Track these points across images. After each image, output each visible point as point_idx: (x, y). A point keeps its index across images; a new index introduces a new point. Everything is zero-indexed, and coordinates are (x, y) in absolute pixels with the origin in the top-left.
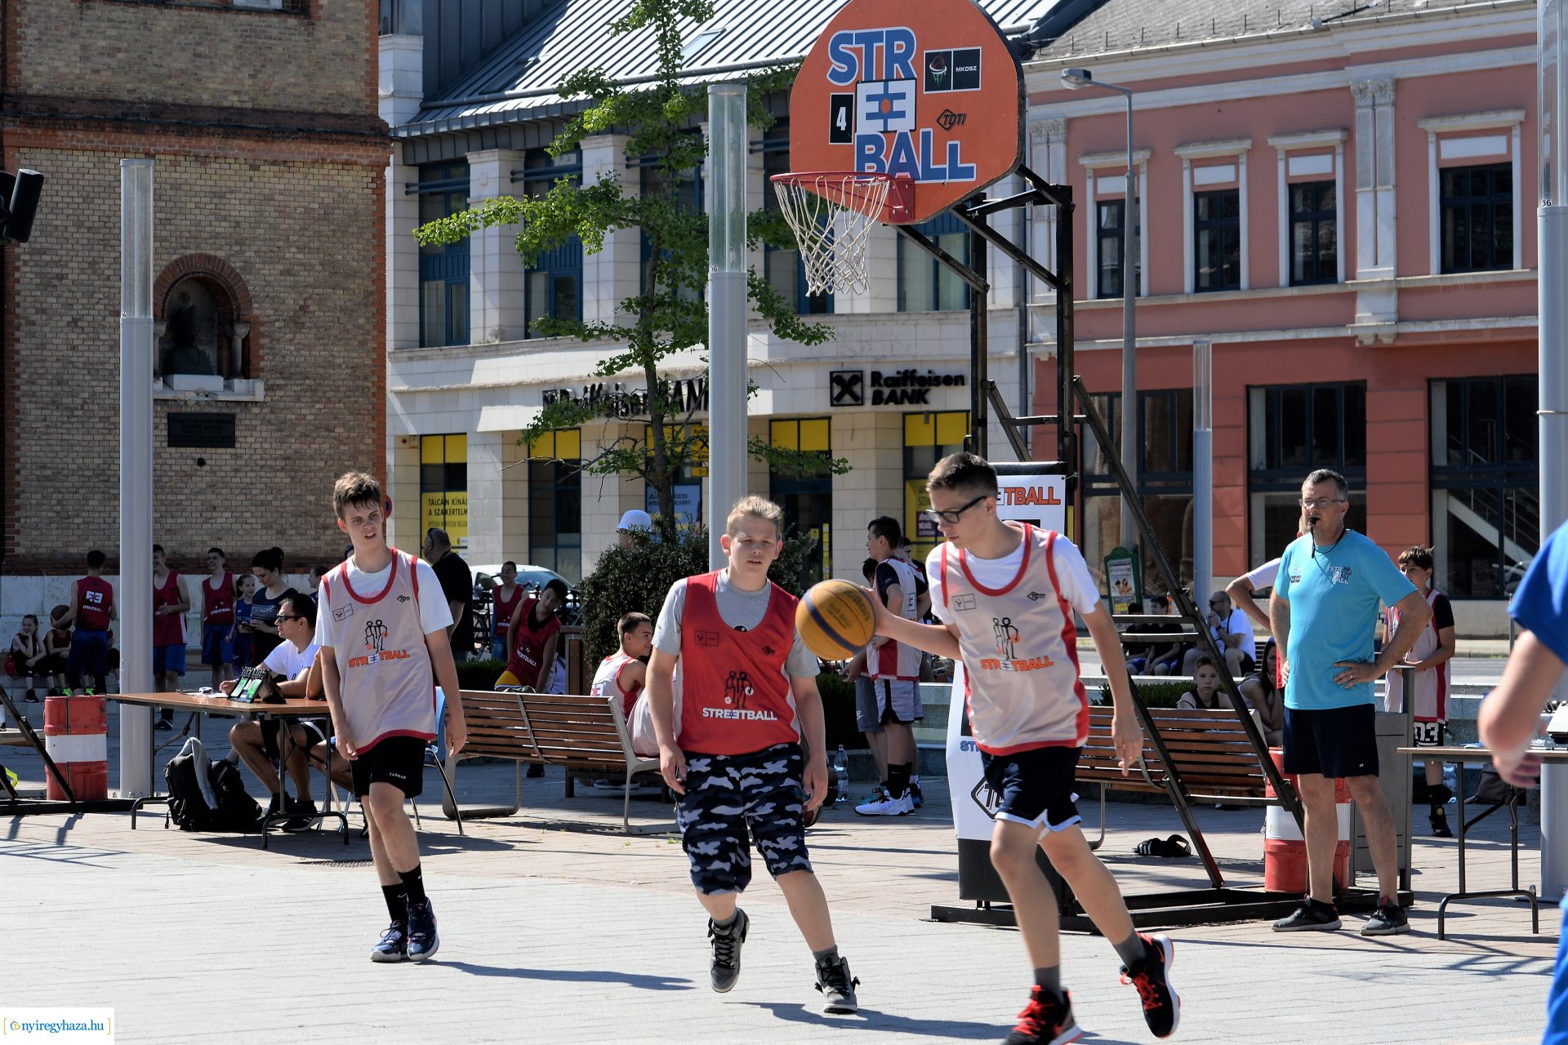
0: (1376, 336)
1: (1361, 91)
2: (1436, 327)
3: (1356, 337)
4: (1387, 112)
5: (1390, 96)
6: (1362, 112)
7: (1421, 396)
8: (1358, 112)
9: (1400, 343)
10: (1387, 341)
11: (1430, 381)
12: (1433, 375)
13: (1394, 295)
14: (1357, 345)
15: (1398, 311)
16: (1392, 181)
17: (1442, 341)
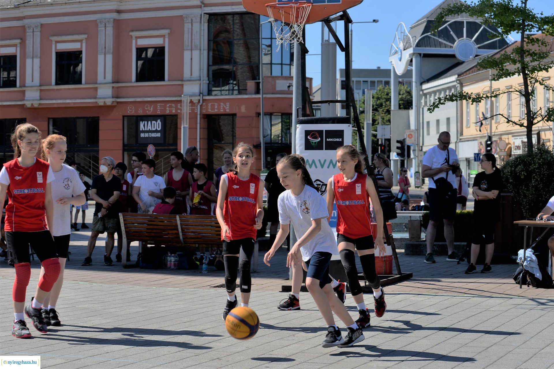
0: (32, 104)
1: (29, 27)
2: (54, 102)
3: (25, 104)
4: (38, 34)
5: (39, 29)
6: (29, 34)
7: (46, 123)
8: (27, 34)
9: (40, 107)
10: (36, 106)
11: (49, 119)
12: (50, 117)
13: (39, 92)
14: (25, 107)
15: (40, 97)
16: (39, 55)
17: (56, 106)
